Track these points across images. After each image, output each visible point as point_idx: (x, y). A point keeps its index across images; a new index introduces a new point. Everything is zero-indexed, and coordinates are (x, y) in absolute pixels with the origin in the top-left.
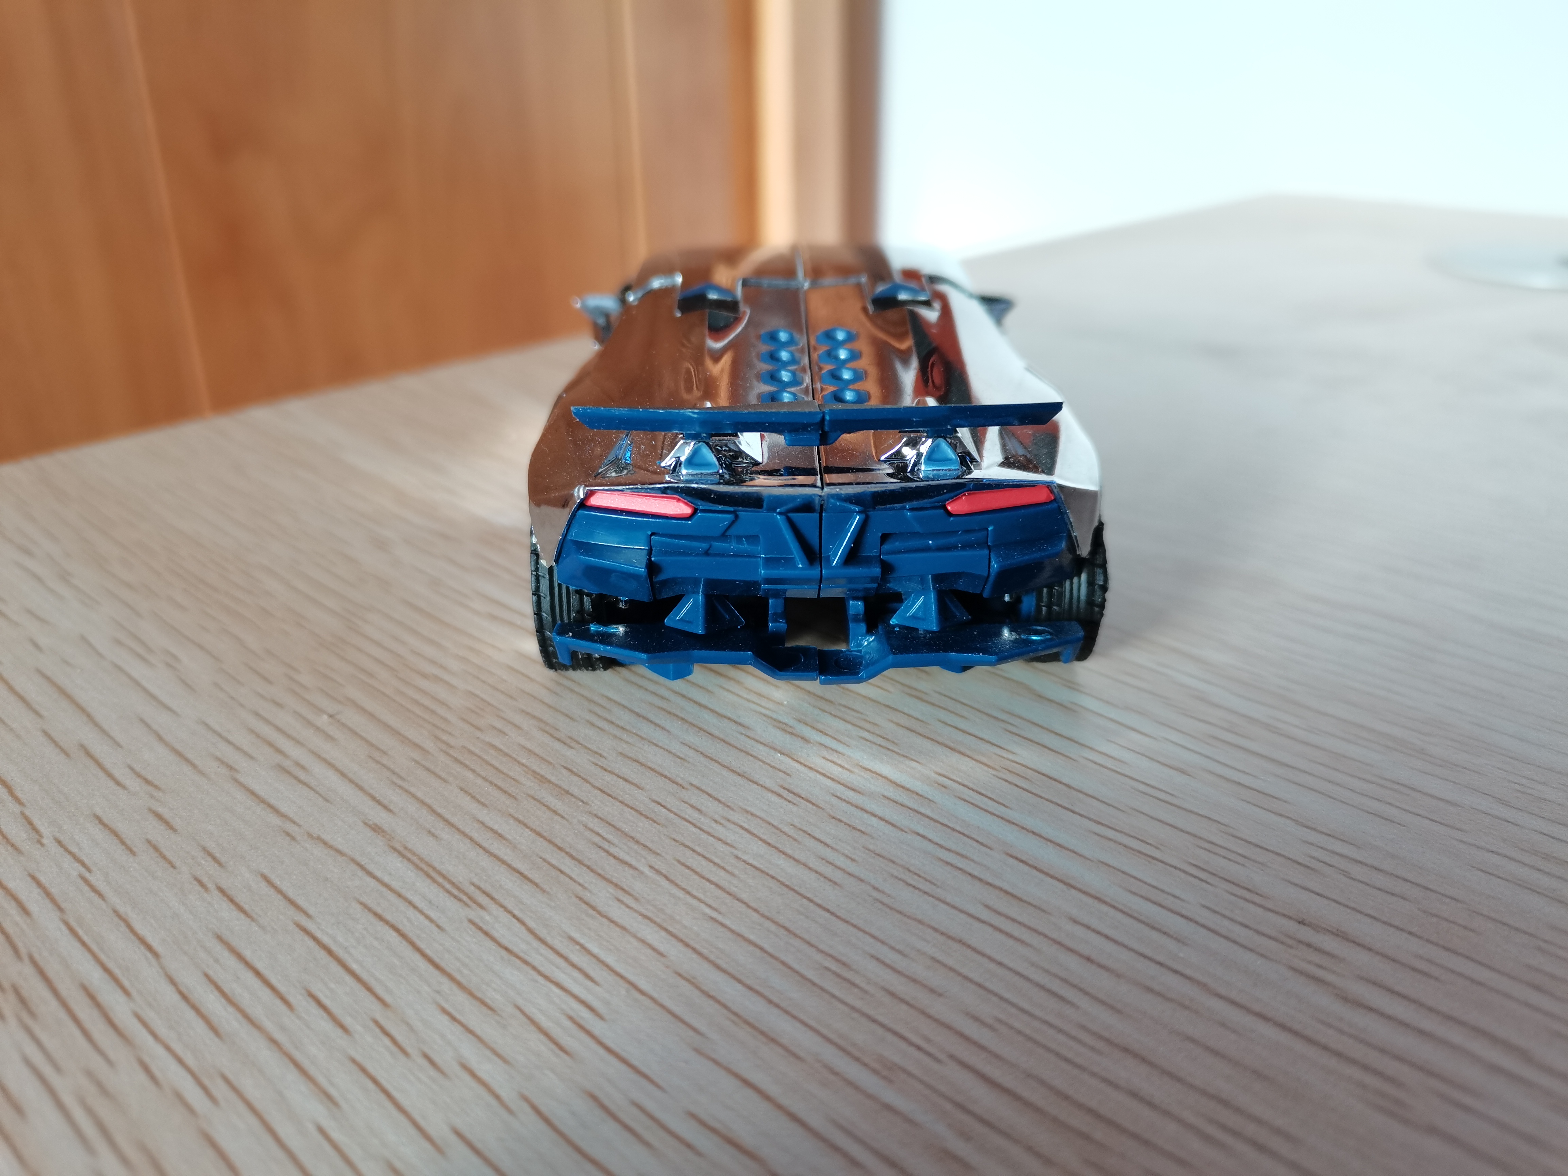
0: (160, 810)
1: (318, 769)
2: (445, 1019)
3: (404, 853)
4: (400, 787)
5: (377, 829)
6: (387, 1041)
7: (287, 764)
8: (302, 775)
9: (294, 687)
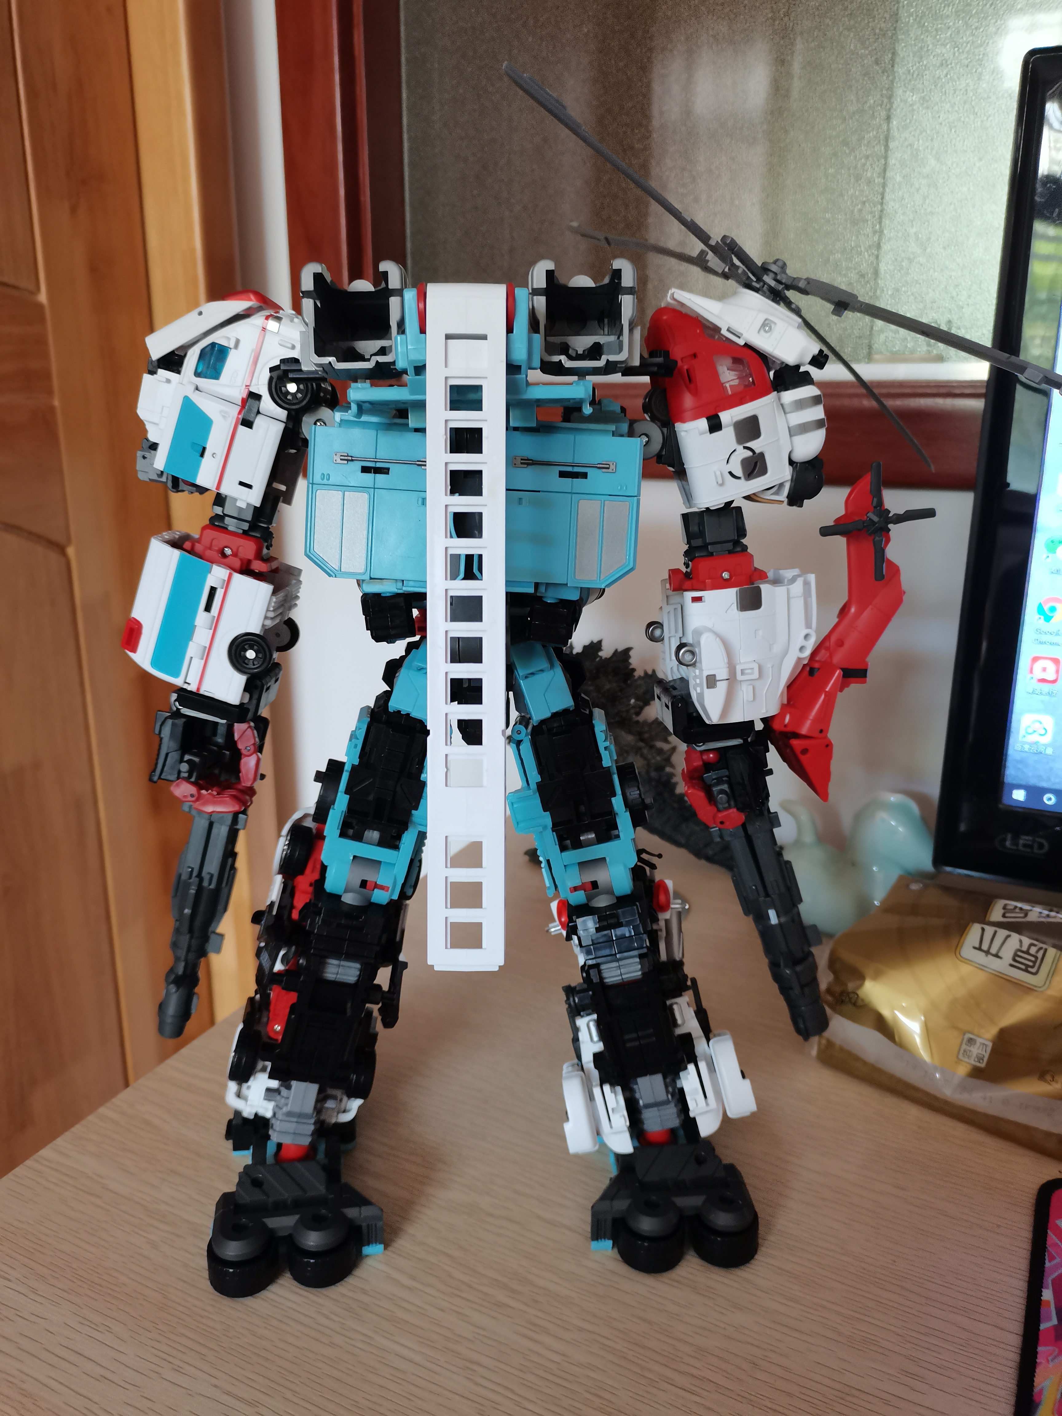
0: (145, 1395)
1: (186, 1366)
3: (228, 1393)
4: (216, 1368)
5: (216, 1386)
7: (175, 1367)
8: (183, 1371)
9: (160, 1332)
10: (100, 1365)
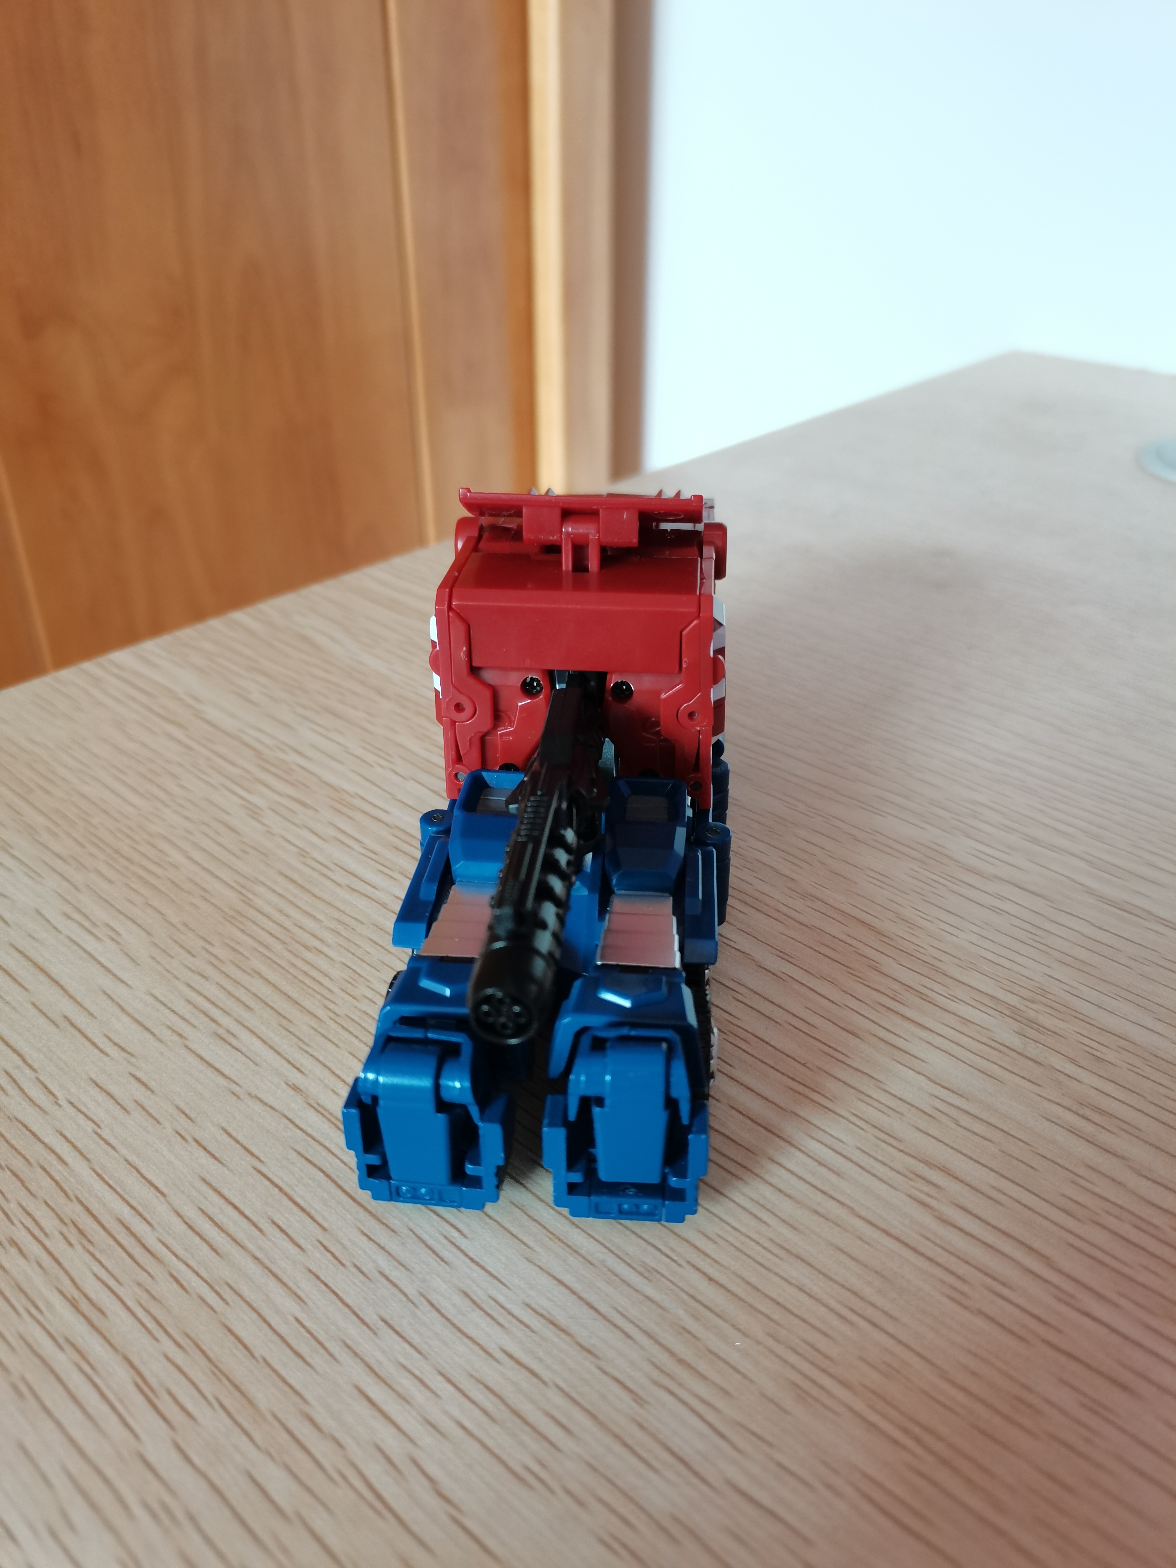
2: (364, 1238)
6: (329, 1255)
9: (212, 959)
10: (71, 997)
